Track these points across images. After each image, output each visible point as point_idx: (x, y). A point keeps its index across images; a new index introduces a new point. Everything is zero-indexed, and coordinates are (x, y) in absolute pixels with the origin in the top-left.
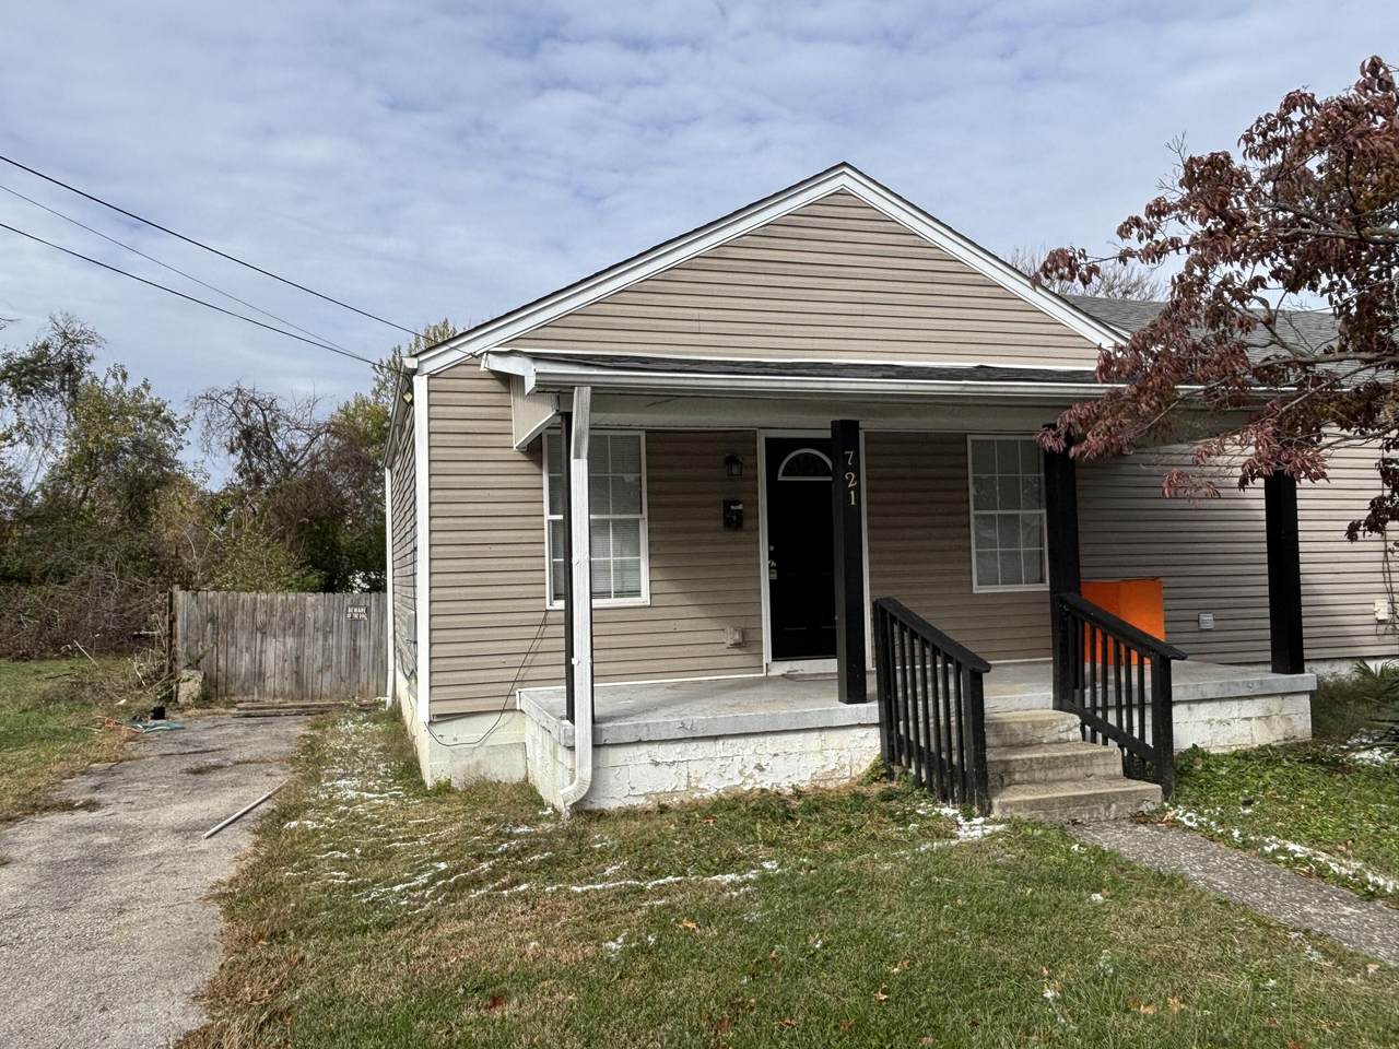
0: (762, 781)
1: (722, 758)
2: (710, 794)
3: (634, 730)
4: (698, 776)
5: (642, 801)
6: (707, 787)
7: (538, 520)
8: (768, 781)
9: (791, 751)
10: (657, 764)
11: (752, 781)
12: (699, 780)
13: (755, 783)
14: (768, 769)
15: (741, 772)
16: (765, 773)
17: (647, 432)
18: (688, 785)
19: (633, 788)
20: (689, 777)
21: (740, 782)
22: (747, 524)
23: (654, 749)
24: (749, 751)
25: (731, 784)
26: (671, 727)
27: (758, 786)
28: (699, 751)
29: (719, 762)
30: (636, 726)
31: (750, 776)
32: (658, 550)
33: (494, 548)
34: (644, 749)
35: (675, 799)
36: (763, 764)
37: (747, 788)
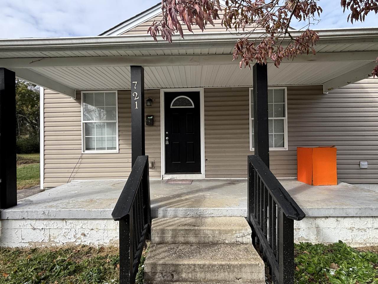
0: (85, 241)
1: (66, 229)
2: (59, 245)
3: (21, 214)
4: (54, 236)
5: (27, 245)
6: (58, 242)
7: (79, 122)
8: (87, 242)
9: (100, 228)
10: (34, 229)
11: (80, 241)
12: (55, 238)
13: (81, 241)
14: (88, 235)
15: (75, 236)
16: (87, 237)
17: (118, 91)
18: (50, 240)
19: (23, 239)
20: (50, 236)
21: (75, 240)
22: (156, 124)
23: (33, 222)
24: (78, 227)
25: (70, 241)
26: (38, 213)
27: (82, 243)
28: (55, 224)
29: (64, 231)
30: (22, 212)
31: (79, 238)
32: (122, 133)
33: (65, 132)
34: (29, 222)
35: (43, 246)
36: (86, 233)
37: (77, 244)
